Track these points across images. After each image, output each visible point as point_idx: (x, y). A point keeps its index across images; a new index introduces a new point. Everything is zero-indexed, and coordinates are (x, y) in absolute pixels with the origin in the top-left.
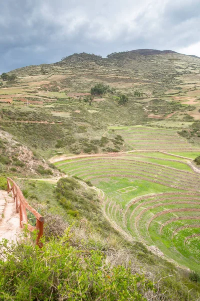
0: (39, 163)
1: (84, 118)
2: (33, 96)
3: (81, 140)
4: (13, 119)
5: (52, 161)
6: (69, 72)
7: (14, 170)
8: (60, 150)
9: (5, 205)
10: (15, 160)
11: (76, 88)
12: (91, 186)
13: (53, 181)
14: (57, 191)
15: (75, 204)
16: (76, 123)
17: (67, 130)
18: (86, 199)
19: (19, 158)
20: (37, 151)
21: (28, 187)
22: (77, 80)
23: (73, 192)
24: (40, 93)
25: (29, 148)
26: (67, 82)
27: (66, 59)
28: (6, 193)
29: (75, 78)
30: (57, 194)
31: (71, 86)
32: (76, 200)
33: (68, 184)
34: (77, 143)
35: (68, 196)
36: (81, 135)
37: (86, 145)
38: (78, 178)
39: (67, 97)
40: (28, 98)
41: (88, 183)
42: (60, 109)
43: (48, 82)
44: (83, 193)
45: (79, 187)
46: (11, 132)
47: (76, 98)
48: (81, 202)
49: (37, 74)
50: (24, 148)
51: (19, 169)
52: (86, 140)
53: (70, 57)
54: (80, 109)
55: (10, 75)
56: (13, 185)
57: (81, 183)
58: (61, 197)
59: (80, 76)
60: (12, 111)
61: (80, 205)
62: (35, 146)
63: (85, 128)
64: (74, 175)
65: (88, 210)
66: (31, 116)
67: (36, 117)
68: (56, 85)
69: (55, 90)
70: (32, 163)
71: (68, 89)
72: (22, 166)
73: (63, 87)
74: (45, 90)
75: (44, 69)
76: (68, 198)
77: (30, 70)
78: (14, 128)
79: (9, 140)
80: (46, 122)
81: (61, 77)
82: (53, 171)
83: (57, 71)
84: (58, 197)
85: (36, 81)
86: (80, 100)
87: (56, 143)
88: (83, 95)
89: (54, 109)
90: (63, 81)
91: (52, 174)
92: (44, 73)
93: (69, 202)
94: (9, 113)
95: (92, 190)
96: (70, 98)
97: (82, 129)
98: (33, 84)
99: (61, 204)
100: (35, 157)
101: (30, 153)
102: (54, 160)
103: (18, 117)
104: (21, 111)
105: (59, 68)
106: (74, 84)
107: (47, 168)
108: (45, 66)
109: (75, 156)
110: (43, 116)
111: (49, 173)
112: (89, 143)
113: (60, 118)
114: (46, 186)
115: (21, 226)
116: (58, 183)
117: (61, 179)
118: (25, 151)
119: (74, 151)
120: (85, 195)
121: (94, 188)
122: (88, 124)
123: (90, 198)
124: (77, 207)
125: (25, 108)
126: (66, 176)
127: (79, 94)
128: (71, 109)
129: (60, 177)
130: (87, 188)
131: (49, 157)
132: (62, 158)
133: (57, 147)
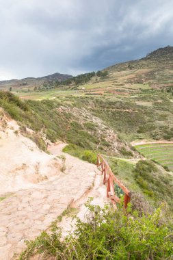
0: (122, 145)
1: (166, 107)
2: (120, 88)
3: (161, 127)
4: (104, 107)
5: (134, 144)
6: (154, 66)
7: (102, 149)
8: (141, 135)
9: (95, 176)
10: (103, 140)
11: (159, 80)
12: (168, 171)
13: (133, 161)
14: (136, 171)
15: (151, 185)
16: (158, 112)
17: (148, 118)
18: (161, 182)
19: (106, 140)
20: (122, 135)
21: (112, 164)
22: (161, 72)
23: (150, 174)
24: (127, 86)
25: (115, 132)
26: (151, 75)
27: (151, 54)
28: (95, 166)
29: (158, 70)
30: (135, 174)
31: (154, 78)
32: (152, 182)
33: (146, 166)
34: (157, 130)
35: (145, 177)
36: (162, 123)
37: (166, 132)
38: (156, 162)
39: (151, 88)
40: (117, 90)
41: (166, 168)
42: (143, 99)
43: (134, 76)
44: (160, 177)
45: (156, 170)
46: (102, 118)
47: (159, 89)
48: (157, 185)
49: (125, 69)
50: (111, 132)
51: (105, 148)
52: (167, 128)
53: (155, 52)
54: (162, 98)
55: (103, 72)
56: (102, 161)
57: (158, 167)
58: (139, 177)
59: (163, 68)
60: (104, 100)
61: (155, 187)
62: (120, 130)
63: (166, 116)
64: (152, 158)
65: (163, 193)
66: (118, 105)
67: (122, 106)
68: (141, 77)
69: (139, 82)
70: (116, 144)
71: (151, 81)
72: (108, 146)
73: (146, 80)
74: (131, 82)
75: (131, 65)
76: (145, 179)
77: (119, 67)
78: (104, 115)
79: (100, 124)
80: (130, 111)
81: (146, 70)
82: (133, 153)
83: (142, 66)
84: (136, 176)
85: (123, 76)
86: (162, 91)
87: (138, 129)
88: (166, 85)
89: (137, 99)
90: (147, 74)
91: (132, 156)
92: (131, 68)
93: (145, 182)
94: (101, 102)
95: (169, 175)
96: (152, 89)
97: (163, 118)
98: (121, 78)
99: (138, 183)
100: (119, 140)
101: (116, 136)
102: (135, 144)
103: (107, 106)
104: (110, 100)
105: (144, 62)
106: (158, 76)
107: (128, 149)
108: (132, 62)
109: (155, 142)
110: (129, 105)
111: (130, 154)
112: (169, 130)
113: (142, 107)
114: (126, 165)
115: (108, 196)
116: (137, 164)
117: (140, 161)
118: (111, 134)
119: (154, 137)
120: (162, 178)
121: (171, 173)
122: (169, 113)
123: (166, 182)
124: (153, 189)
125: (113, 99)
126: (145, 159)
127: (162, 85)
128: (153, 99)
129: (139, 159)
130: (164, 172)
131: (131, 141)
132: (142, 142)
133: (139, 132)
